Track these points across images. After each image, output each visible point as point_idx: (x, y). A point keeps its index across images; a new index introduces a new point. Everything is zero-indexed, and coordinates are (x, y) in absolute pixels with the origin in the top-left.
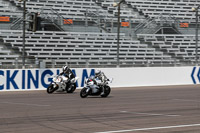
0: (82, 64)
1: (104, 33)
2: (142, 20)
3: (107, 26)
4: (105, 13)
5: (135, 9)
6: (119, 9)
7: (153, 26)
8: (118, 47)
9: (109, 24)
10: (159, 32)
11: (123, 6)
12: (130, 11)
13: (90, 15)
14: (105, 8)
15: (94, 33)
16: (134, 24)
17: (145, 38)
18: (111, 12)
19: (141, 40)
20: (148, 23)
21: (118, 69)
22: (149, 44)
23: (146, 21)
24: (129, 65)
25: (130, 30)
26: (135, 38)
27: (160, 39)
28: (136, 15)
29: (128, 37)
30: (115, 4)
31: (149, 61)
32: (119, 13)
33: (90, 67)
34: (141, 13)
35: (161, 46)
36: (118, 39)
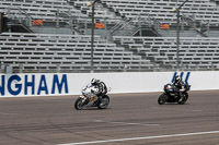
0: (53, 69)
1: (77, 35)
2: (118, 21)
3: (80, 27)
4: (78, 13)
5: (111, 9)
6: (93, 9)
7: (131, 28)
8: (92, 50)
9: (82, 25)
10: (137, 35)
11: (98, 6)
12: (106, 11)
13: (62, 15)
14: (78, 7)
15: (66, 36)
16: (110, 26)
17: (122, 41)
18: (84, 12)
19: (118, 43)
20: (125, 25)
21: (92, 74)
22: (127, 47)
23: (123, 22)
24: (104, 70)
25: (105, 32)
26: (111, 40)
27: (138, 41)
28: (112, 15)
29: (103, 40)
30: (89, 3)
31: (126, 66)
32: (94, 13)
33: (61, 72)
34: (117, 13)
35: (139, 49)
36: (92, 42)
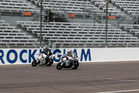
0: (81, 45)
1: (96, 24)
2: (123, 14)
3: (98, 19)
4: (97, 10)
5: (118, 7)
6: (107, 7)
7: (131, 19)
8: (106, 33)
9: (100, 17)
10: (135, 23)
11: (110, 5)
12: (115, 8)
13: (87, 11)
14: (97, 6)
15: (90, 24)
16: (118, 18)
17: (125, 28)
18: (101, 9)
19: (123, 29)
20: (127, 17)
21: (106, 49)
22: (128, 31)
23: (126, 15)
24: (114, 46)
25: (115, 22)
26: (118, 27)
27: (135, 28)
28: (119, 11)
29: (113, 27)
30: (104, 3)
31: (128, 43)
32: (107, 10)
33: (87, 47)
34: (122, 10)
35: (136, 33)
36: (106, 28)
